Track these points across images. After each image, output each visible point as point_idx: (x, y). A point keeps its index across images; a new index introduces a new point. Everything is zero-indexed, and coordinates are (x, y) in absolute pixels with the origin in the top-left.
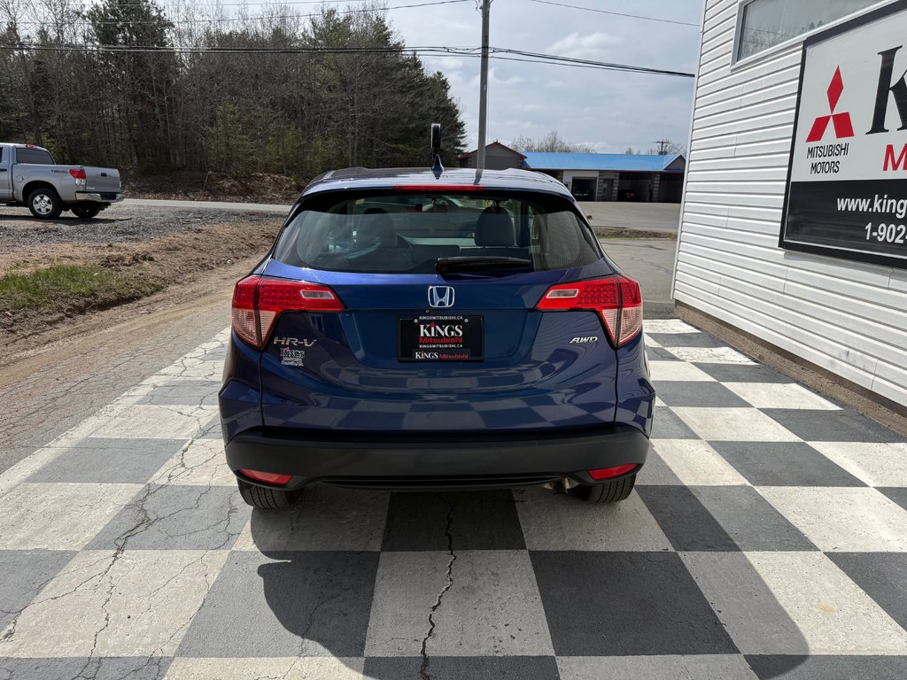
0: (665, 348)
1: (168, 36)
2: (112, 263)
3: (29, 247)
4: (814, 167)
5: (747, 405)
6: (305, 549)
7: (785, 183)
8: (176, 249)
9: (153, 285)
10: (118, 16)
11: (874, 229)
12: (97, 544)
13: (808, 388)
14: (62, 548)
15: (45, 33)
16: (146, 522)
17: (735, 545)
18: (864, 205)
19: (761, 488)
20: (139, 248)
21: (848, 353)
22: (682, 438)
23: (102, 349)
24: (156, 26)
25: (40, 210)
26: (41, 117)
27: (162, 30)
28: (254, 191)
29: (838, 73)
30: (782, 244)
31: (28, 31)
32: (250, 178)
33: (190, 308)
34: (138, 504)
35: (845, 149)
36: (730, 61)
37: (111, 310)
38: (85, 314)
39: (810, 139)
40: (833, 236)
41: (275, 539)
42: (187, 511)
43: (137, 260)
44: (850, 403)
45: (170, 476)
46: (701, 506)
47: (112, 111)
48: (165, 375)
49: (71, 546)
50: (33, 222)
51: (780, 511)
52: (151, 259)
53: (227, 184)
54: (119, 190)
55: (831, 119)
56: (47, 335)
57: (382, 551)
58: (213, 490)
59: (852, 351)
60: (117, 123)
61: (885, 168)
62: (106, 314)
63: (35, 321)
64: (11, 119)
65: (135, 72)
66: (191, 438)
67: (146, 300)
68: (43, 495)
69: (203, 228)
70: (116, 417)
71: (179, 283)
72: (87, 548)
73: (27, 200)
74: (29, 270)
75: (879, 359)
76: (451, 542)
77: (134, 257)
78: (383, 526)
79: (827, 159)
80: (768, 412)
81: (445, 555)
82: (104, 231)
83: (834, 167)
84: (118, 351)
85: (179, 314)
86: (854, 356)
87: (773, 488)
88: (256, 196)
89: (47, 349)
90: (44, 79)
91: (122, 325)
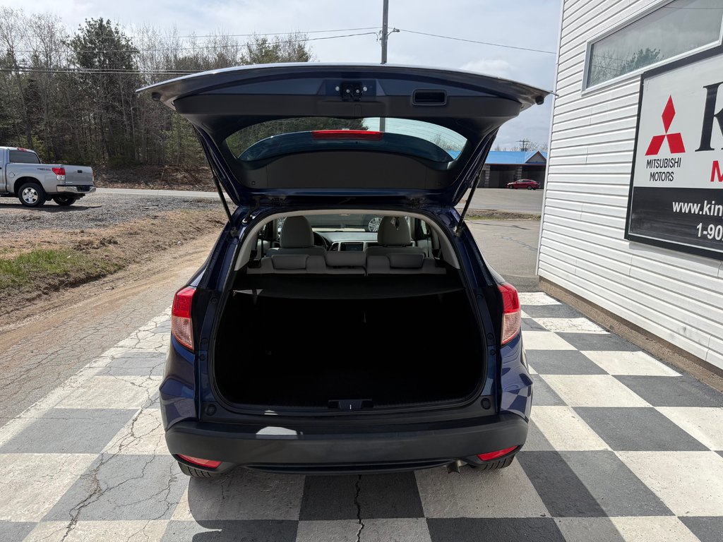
0: (533, 319)
1: (134, 60)
2: (83, 247)
3: (16, 234)
4: (653, 176)
5: (603, 372)
6: (233, 519)
7: (628, 187)
8: (136, 233)
9: (116, 265)
10: (95, 44)
11: (705, 228)
12: (53, 516)
13: (652, 355)
14: (23, 520)
15: (37, 57)
16: (98, 492)
17: (602, 511)
18: (695, 209)
19: (621, 452)
20: (106, 233)
21: (685, 329)
22: (551, 405)
23: (72, 322)
24: (125, 53)
25: (27, 200)
26: (32, 123)
27: (130, 55)
28: (201, 181)
29: (670, 101)
30: (627, 237)
31: (23, 56)
32: (198, 171)
33: (146, 284)
34: (92, 475)
35: (678, 162)
36: (581, 88)
37: (81, 287)
38: (59, 291)
39: (648, 153)
40: (671, 233)
41: (209, 508)
42: (133, 481)
43: (103, 244)
44: (688, 369)
45: (121, 446)
46: (571, 471)
47: (90, 117)
48: (122, 347)
49: (32, 517)
50: (21, 210)
51: (638, 476)
52: (115, 243)
53: (179, 176)
54: (92, 183)
55: (666, 139)
56: (27, 310)
57: (301, 519)
58: (157, 458)
59: (688, 327)
60: (93, 127)
61: (712, 180)
62: (76, 290)
63: (17, 299)
64: (8, 125)
65: (108, 88)
66: (140, 408)
67: (110, 277)
68: (11, 467)
69: (159, 214)
70: (78, 388)
71: (138, 263)
72: (45, 519)
73: (17, 192)
74: (14, 255)
75: (712, 335)
76: (359, 510)
77: (101, 242)
78: (301, 496)
79: (663, 170)
80: (620, 378)
81: (354, 524)
82: (79, 218)
83: (669, 176)
84: (85, 324)
85: (136, 290)
86: (691, 331)
87: (630, 453)
88: (203, 185)
89: (26, 322)
90: (35, 94)
91: (89, 300)
